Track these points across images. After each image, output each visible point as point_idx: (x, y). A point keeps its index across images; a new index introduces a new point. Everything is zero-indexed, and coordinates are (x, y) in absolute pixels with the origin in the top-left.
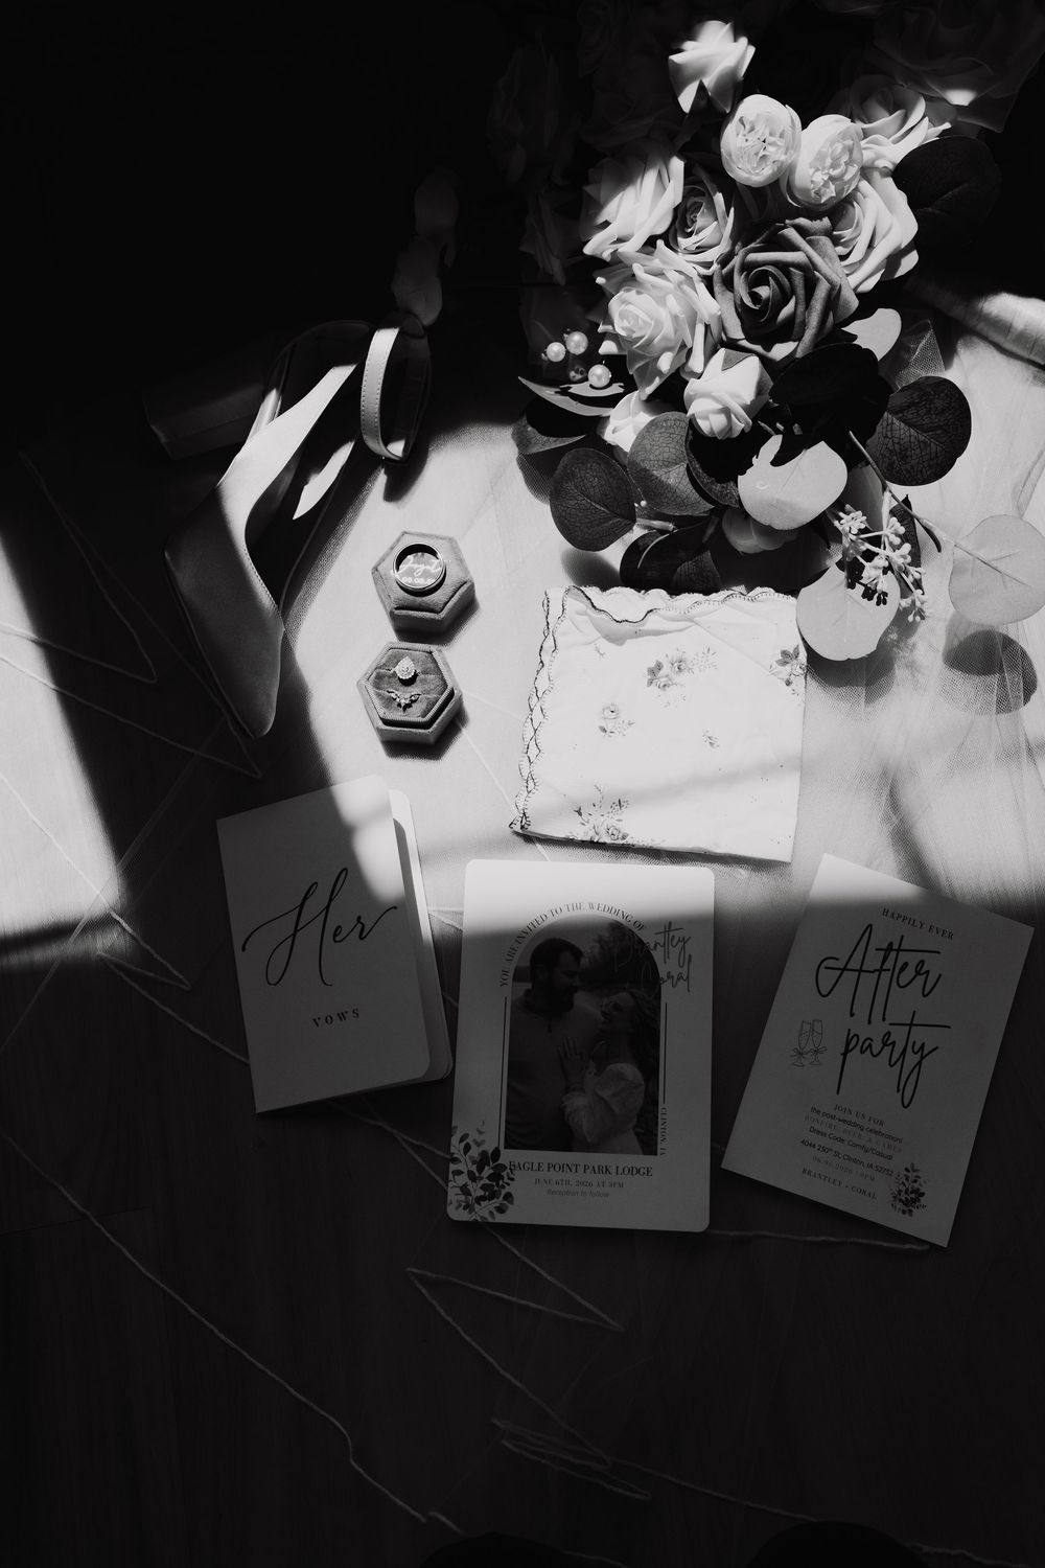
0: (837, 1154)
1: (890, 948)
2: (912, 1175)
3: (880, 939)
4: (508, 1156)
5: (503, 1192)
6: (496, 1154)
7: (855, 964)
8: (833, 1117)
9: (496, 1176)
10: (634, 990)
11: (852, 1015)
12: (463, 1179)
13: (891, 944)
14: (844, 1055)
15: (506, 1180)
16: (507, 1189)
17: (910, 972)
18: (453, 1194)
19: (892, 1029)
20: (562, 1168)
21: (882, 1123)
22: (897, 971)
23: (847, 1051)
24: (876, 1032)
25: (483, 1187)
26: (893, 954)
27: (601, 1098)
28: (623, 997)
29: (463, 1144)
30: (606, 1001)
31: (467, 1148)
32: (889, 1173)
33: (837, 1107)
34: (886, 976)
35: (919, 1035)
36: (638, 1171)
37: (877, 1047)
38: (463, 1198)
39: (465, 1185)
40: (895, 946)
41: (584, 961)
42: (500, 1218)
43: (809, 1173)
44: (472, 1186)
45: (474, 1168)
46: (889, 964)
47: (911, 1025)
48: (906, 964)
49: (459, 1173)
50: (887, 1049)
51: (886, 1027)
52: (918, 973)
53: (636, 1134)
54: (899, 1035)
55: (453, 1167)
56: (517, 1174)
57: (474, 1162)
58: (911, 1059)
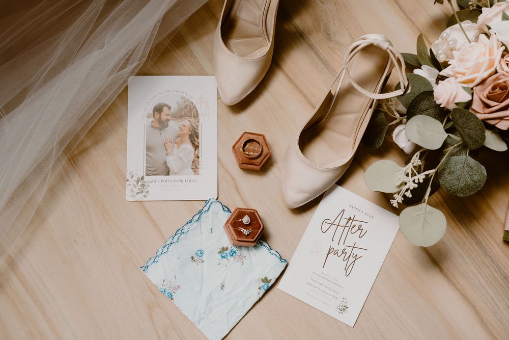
0: (319, 289)
1: (350, 219)
2: (345, 301)
3: (347, 215)
4: (147, 178)
5: (146, 191)
6: (143, 178)
7: (336, 223)
8: (320, 276)
9: (143, 185)
10: (190, 119)
11: (333, 241)
12: (131, 187)
13: (350, 217)
14: (328, 254)
15: (147, 186)
16: (147, 189)
17: (356, 228)
18: (128, 192)
19: (346, 248)
20: (166, 181)
21: (337, 280)
22: (351, 227)
23: (329, 253)
24: (340, 248)
25: (139, 189)
26: (351, 221)
27: (179, 157)
28: (186, 122)
29: (131, 175)
30: (180, 123)
31: (132, 176)
32: (337, 298)
33: (322, 273)
34: (347, 229)
35: (355, 251)
36: (193, 181)
37: (340, 253)
38: (131, 193)
39: (132, 189)
40: (352, 218)
41: (172, 110)
42: (145, 199)
43: (308, 295)
44: (134, 189)
45: (135, 183)
46: (349, 224)
47: (353, 247)
48: (355, 225)
49: (130, 185)
50: (344, 255)
51: (344, 247)
52: (359, 229)
53: (192, 168)
54: (348, 250)
55: (127, 183)
56: (150, 184)
57: (135, 181)
58: (352, 259)
